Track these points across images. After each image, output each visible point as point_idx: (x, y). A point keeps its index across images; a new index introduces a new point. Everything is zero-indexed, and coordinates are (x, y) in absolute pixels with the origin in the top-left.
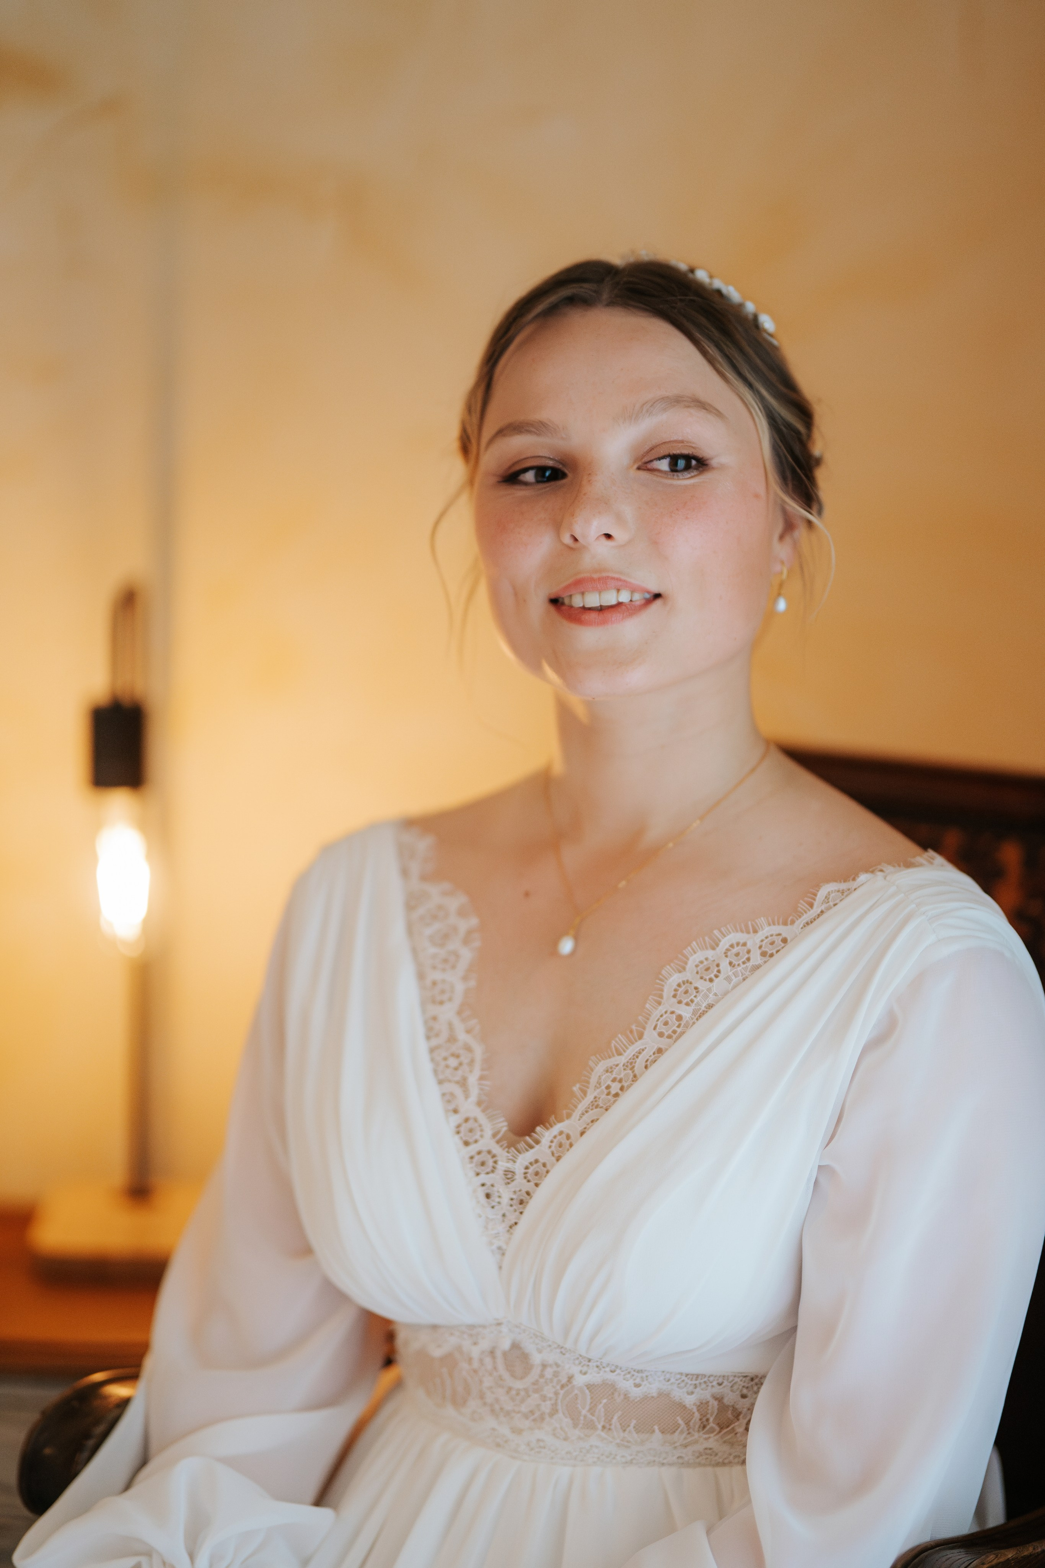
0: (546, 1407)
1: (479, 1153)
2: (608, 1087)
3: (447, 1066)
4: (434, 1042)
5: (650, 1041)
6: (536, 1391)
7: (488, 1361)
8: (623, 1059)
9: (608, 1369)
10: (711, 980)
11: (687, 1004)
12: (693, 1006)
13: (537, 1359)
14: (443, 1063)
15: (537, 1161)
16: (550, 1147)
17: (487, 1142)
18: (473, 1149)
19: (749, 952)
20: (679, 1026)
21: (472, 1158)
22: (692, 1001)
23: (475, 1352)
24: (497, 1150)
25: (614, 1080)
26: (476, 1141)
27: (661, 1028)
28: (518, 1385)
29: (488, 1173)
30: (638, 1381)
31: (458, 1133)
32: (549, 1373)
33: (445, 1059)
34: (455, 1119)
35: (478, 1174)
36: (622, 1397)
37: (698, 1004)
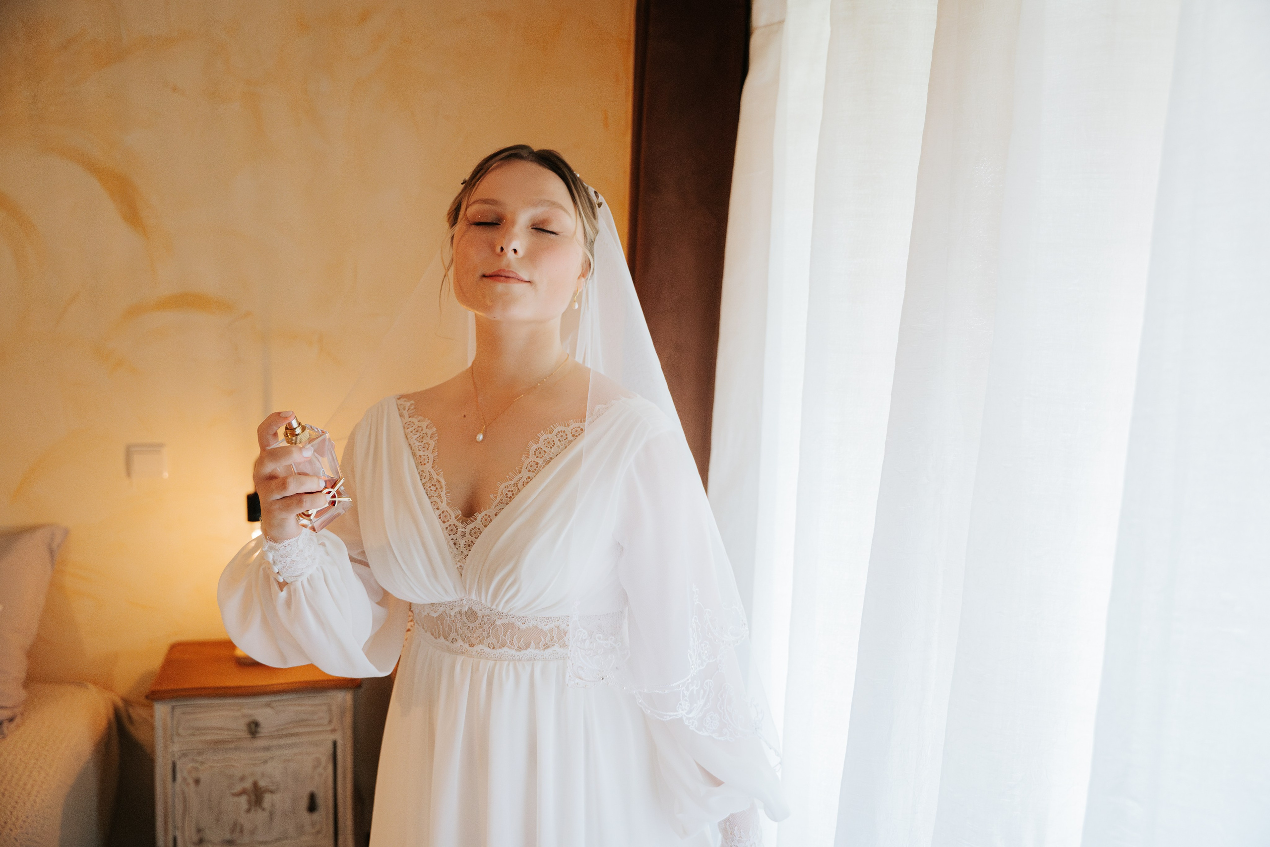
0: (485, 634)
1: (450, 525)
2: (507, 494)
3: (431, 490)
4: (424, 481)
5: (525, 474)
6: (481, 627)
7: (458, 616)
8: (513, 482)
9: (511, 617)
10: (551, 448)
11: (541, 458)
12: (543, 458)
13: (480, 614)
14: (429, 489)
15: (475, 527)
16: (481, 521)
17: (453, 521)
18: (447, 524)
19: (566, 435)
20: (537, 467)
21: (447, 528)
22: (543, 456)
23: (453, 614)
24: (459, 524)
25: (509, 491)
26: (448, 521)
27: (529, 468)
28: (472, 625)
29: (454, 534)
30: (524, 622)
31: (440, 518)
32: (485, 619)
33: (430, 487)
34: (438, 512)
35: (450, 535)
36: (517, 629)
37: (545, 457)
